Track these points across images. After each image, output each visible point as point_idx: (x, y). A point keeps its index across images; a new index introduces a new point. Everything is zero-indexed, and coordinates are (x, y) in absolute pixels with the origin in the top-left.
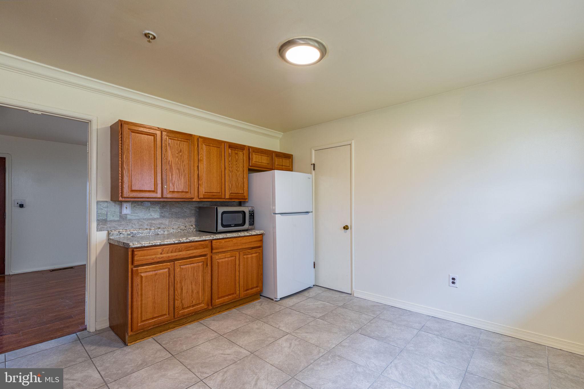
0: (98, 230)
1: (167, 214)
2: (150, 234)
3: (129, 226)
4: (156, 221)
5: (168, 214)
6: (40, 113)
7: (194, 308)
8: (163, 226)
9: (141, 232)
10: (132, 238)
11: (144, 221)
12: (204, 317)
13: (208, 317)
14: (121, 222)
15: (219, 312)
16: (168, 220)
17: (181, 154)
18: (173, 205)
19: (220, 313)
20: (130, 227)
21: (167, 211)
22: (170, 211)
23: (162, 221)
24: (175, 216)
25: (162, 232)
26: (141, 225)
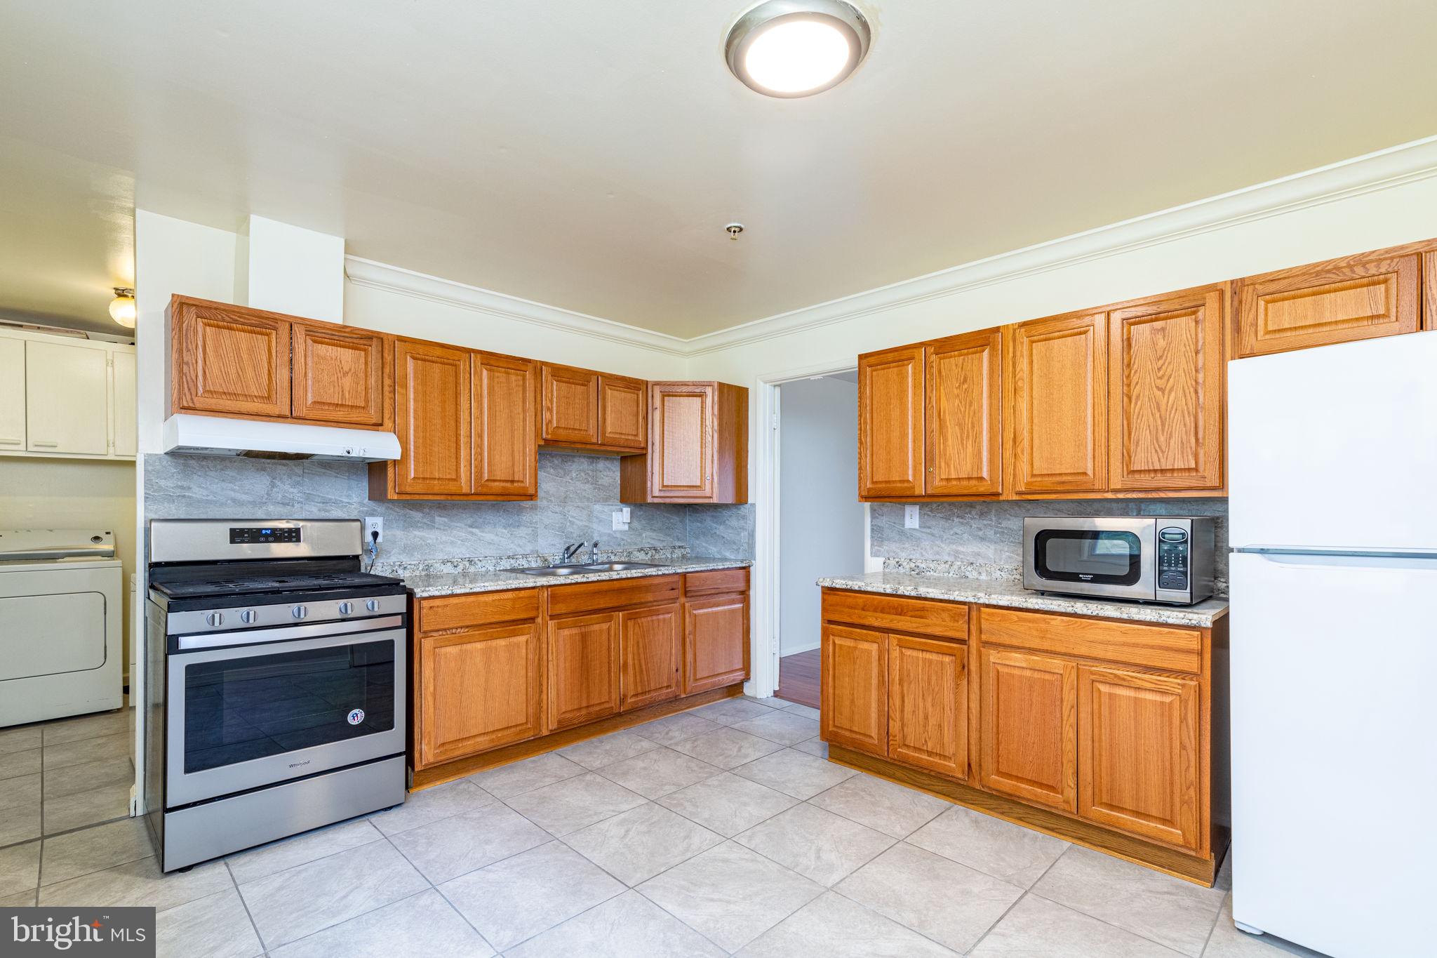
0: (874, 554)
1: (990, 533)
2: (951, 574)
3: (916, 553)
4: (965, 546)
5: (992, 532)
6: (820, 377)
7: (931, 759)
8: (981, 561)
9: (933, 568)
10: (916, 576)
11: (943, 546)
12: (973, 804)
13: (982, 809)
14: (904, 544)
15: (1020, 819)
16: (992, 547)
17: (965, 386)
18: (1006, 511)
19: (1021, 823)
20: (918, 556)
21: (989, 525)
22: (997, 527)
23: (980, 548)
24: (1011, 539)
25: (975, 574)
26: (938, 553)
